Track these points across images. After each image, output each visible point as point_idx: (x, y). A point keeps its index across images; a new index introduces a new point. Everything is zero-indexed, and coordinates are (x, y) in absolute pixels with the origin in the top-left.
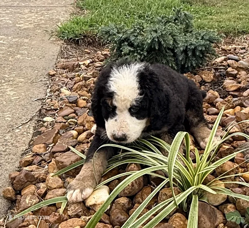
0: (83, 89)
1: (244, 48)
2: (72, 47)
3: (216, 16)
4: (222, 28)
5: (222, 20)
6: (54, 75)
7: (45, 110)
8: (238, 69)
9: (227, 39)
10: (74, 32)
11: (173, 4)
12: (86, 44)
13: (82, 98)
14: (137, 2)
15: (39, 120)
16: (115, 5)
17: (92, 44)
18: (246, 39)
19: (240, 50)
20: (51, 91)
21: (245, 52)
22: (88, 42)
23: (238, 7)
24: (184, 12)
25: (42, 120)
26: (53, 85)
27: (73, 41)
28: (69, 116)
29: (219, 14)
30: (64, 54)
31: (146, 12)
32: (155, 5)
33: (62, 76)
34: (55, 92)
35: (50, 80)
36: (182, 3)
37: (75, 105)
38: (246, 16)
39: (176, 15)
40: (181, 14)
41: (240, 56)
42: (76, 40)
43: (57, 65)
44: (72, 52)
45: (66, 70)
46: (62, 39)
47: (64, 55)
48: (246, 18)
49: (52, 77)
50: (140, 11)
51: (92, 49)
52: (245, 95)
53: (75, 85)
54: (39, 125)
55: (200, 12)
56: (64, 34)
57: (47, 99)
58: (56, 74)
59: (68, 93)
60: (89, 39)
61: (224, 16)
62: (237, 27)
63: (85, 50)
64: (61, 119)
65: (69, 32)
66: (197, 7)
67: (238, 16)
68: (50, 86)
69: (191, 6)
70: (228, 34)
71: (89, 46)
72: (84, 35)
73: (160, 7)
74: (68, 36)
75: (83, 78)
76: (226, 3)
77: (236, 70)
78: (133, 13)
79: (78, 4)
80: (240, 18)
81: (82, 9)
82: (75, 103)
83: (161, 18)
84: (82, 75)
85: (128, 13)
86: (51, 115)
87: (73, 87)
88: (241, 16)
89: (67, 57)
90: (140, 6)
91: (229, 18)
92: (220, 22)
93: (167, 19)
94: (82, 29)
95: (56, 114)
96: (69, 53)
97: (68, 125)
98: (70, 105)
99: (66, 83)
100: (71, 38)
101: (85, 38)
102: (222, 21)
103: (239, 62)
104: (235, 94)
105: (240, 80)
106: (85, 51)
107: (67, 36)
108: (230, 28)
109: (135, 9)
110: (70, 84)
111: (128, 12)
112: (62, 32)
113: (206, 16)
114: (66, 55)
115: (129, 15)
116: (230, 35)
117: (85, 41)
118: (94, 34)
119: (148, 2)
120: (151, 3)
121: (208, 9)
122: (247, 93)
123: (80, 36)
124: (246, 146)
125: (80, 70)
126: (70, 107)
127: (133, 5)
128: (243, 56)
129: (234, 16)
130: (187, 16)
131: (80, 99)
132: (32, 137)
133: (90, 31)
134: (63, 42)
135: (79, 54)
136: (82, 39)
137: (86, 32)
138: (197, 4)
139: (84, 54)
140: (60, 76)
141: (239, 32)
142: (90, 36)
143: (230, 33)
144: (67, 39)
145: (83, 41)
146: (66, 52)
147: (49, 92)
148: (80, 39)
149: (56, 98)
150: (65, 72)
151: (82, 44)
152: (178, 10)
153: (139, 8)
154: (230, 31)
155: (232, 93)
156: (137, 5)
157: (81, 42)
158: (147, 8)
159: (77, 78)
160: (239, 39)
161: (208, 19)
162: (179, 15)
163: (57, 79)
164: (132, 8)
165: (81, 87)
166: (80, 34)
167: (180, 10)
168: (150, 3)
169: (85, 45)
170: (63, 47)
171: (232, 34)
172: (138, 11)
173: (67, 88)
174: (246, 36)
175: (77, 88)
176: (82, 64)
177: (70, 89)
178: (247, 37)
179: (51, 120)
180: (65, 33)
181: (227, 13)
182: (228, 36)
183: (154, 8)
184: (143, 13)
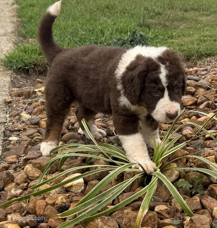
0: (43, 113)
1: (206, 70)
2: (22, 77)
3: (177, 40)
4: (184, 52)
5: (183, 43)
6: (10, 102)
7: (9, 131)
8: (197, 87)
9: (189, 63)
10: (23, 61)
11: (128, 28)
12: (37, 73)
13: (44, 120)
14: (88, 28)
15: (5, 140)
16: (63, 32)
17: (43, 74)
18: (209, 62)
19: (201, 72)
20: (10, 116)
21: (206, 73)
22: (39, 71)
23: (204, 29)
24: (139, 34)
25: (8, 139)
26: (12, 111)
27: (22, 71)
28: (34, 135)
29: (181, 37)
30: (15, 83)
31: (99, 38)
32: (108, 30)
33: (19, 103)
34: (15, 116)
35: (7, 107)
36: (139, 27)
37: (38, 126)
38: (211, 38)
39: (132, 36)
40: (137, 35)
41: (201, 78)
42: (26, 70)
43: (12, 93)
44: (23, 82)
45: (22, 97)
46: (11, 68)
47: (15, 85)
48: (211, 40)
49: (9, 104)
50: (92, 37)
51: (43, 79)
52: (201, 108)
53: (34, 110)
54: (6, 143)
55: (159, 36)
56: (12, 64)
57: (8, 122)
58: (12, 101)
59: (28, 116)
60: (40, 68)
61: (186, 39)
62: (200, 49)
63: (36, 79)
64: (26, 138)
65: (17, 61)
66: (156, 31)
67: (202, 38)
68: (8, 112)
69: (149, 30)
70: (190, 57)
71: (40, 76)
72: (34, 64)
73: (114, 32)
74: (17, 66)
75: (41, 103)
76: (190, 25)
77: (194, 88)
78: (84, 40)
79: (19, 32)
80: (204, 40)
81: (24, 37)
82: (37, 125)
83: (117, 41)
84: (39, 101)
85: (78, 41)
86: (16, 136)
87: (32, 111)
88: (205, 38)
89: (19, 86)
90: (91, 32)
91: (192, 41)
92: (182, 45)
93: (122, 41)
94: (32, 57)
95: (21, 134)
96: (20, 83)
97: (34, 142)
98: (33, 126)
99: (25, 108)
100: (20, 68)
101: (35, 67)
102: (184, 45)
103: (198, 82)
104: (191, 107)
105: (198, 96)
106: (37, 81)
107: (15, 66)
108: (192, 51)
109: (86, 35)
110: (29, 109)
111: (78, 39)
112: (9, 61)
113: (166, 40)
114: (17, 84)
115: (80, 42)
116: (192, 59)
117: (36, 70)
118: (45, 63)
119: (101, 27)
120: (104, 28)
121: (169, 32)
122: (203, 106)
123: (30, 65)
124: (198, 143)
125: (37, 96)
126: (33, 128)
127: (83, 31)
128: (204, 77)
129: (197, 39)
130: (143, 37)
131: (42, 121)
132: (2, 153)
133: (40, 60)
134: (12, 72)
135: (31, 83)
136: (32, 68)
137: (36, 61)
138: (157, 27)
139: (36, 83)
140: (17, 103)
141: (202, 55)
142: (41, 64)
143: (193, 56)
144: (16, 68)
145: (34, 71)
146: (17, 82)
147: (9, 117)
148: (30, 68)
149: (17, 121)
150: (22, 99)
151: (32, 73)
152: (133, 31)
153: (90, 34)
154: (192, 54)
155: (189, 107)
156: (88, 31)
157: (31, 71)
158: (99, 34)
159: (35, 103)
160: (202, 62)
161: (168, 43)
162: (135, 37)
163: (14, 106)
164: (83, 35)
165: (41, 111)
166: (30, 63)
167: (135, 31)
168: (102, 28)
169: (36, 75)
170: (12, 76)
171: (194, 58)
172: (89, 38)
173: (26, 112)
174: (209, 59)
175: (37, 112)
176: (38, 91)
177: (30, 114)
178: (211, 60)
179: (17, 139)
180: (12, 62)
181: (189, 35)
182: (190, 60)
183: (107, 33)
184: (96, 39)
